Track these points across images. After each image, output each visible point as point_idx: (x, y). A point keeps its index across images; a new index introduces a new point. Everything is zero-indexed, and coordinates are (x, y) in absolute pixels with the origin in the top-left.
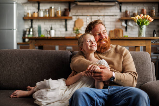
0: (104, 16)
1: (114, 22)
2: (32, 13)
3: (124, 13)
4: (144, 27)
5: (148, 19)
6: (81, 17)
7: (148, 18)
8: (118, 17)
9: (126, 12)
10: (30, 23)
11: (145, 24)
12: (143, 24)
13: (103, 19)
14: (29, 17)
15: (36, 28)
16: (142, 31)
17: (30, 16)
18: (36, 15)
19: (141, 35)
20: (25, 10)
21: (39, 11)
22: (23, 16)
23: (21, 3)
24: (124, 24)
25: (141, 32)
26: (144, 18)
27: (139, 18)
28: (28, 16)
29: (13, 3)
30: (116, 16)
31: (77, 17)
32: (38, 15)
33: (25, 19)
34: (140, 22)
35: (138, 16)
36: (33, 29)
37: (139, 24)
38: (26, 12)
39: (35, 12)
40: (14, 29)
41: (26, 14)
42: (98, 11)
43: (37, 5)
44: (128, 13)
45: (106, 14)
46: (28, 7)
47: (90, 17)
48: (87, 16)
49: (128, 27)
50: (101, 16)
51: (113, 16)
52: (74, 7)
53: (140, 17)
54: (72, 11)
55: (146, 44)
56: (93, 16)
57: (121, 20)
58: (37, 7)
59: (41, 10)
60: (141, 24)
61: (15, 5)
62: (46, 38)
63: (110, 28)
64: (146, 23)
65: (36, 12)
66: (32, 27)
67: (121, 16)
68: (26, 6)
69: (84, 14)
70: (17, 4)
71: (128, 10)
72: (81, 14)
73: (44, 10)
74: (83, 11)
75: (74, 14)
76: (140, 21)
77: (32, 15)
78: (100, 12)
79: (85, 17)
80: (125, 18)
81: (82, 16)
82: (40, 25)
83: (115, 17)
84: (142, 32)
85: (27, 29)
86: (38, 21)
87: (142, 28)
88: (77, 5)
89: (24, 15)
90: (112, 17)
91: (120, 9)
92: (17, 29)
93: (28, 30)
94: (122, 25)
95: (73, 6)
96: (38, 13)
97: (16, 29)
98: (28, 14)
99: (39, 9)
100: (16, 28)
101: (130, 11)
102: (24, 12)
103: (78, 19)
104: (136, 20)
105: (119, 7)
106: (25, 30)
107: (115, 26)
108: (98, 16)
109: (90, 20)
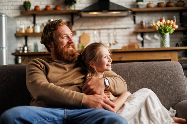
0: (115, 29)
1: (127, 36)
2: (26, 28)
3: (138, 24)
4: (167, 35)
5: (172, 26)
6: (86, 32)
7: (171, 24)
8: (132, 30)
9: (142, 22)
10: (24, 41)
11: (168, 31)
12: (166, 31)
13: (113, 32)
14: (23, 33)
15: (31, 46)
16: (165, 40)
17: (24, 31)
18: (31, 31)
19: (164, 45)
20: (17, 25)
21: (34, 25)
22: (15, 32)
23: (13, 17)
24: (139, 37)
25: (163, 42)
26: (167, 24)
27: (160, 24)
28: (21, 32)
29: (2, 16)
30: (129, 28)
31: (83, 32)
32: (34, 30)
33: (18, 36)
34: (162, 30)
35: (159, 22)
36: (27, 48)
37: (161, 32)
38: (18, 28)
39: (29, 27)
40: (3, 48)
41: (18, 30)
42: (107, 24)
43: (32, 18)
44: (144, 24)
45: (117, 27)
46: (21, 21)
47: (98, 31)
48: (94, 29)
49: (145, 41)
50: (111, 29)
51: (125, 28)
52: (78, 19)
53: (162, 23)
54: (75, 24)
55: (171, 56)
56: (102, 29)
57: (135, 33)
58: (32, 21)
59: (37, 24)
60: (163, 32)
61: (4, 18)
62: (43, 53)
63: (123, 43)
64: (170, 30)
65: (31, 27)
66: (26, 45)
67: (135, 28)
68: (18, 20)
69: (90, 28)
70: (6, 17)
71: (144, 21)
72: (86, 28)
73: (41, 25)
74: (89, 24)
75: (78, 28)
76: (162, 28)
77: (26, 31)
78: (109, 24)
79: (91, 31)
80: (141, 30)
81: (88, 29)
82: (37, 43)
83: (128, 30)
84: (165, 42)
85: (20, 48)
86: (33, 38)
87: (164, 37)
88: (81, 17)
89: (17, 32)
90: (124, 30)
91: (134, 20)
92: (7, 48)
93: (22, 49)
94: (137, 39)
95: (76, 18)
96: (34, 28)
97: (5, 48)
98: (21, 29)
99: (34, 23)
100: (6, 46)
101: (147, 22)
102: (17, 28)
103: (84, 34)
104: (157, 27)
105: (132, 18)
106: (18, 49)
107: (129, 41)
108: (108, 29)
109: (98, 35)
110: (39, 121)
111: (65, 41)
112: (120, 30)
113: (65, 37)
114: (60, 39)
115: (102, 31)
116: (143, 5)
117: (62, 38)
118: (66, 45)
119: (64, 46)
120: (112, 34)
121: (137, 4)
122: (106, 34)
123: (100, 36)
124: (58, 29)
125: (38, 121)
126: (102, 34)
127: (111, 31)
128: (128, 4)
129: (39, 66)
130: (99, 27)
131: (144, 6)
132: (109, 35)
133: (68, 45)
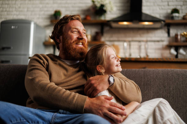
0: (147, 41)
1: (159, 49)
3: (173, 38)
6: (116, 43)
8: (166, 43)
9: (176, 35)
10: (52, 50)
22: (44, 41)
24: (173, 51)
30: (162, 41)
31: (112, 43)
33: (47, 44)
40: (29, 55)
42: (138, 35)
44: (179, 37)
45: (149, 39)
47: (128, 43)
48: (125, 41)
49: (179, 55)
50: (143, 41)
51: (158, 41)
52: (108, 30)
54: (105, 35)
56: (133, 41)
57: (169, 47)
67: (170, 42)
69: (120, 39)
71: (179, 34)
72: (116, 39)
75: (107, 39)
78: (141, 36)
79: (121, 43)
80: (175, 44)
81: (118, 41)
83: (161, 43)
88: (111, 27)
89: (46, 40)
90: (157, 43)
91: (169, 33)
94: (171, 54)
95: (106, 29)
102: (46, 36)
105: (166, 30)
107: (162, 54)
108: (140, 41)
109: (128, 47)
110: (19, 121)
111: (75, 36)
112: (152, 43)
113: (76, 31)
114: (70, 33)
115: (132, 43)
116: (178, 17)
117: (72, 32)
118: (75, 41)
119: (72, 41)
120: (143, 47)
121: (172, 15)
122: (137, 47)
123: (130, 48)
124: (69, 23)
125: (17, 122)
126: (132, 47)
127: (143, 44)
128: (162, 15)
129: (42, 61)
130: (130, 39)
131: (180, 18)
132: (140, 48)
133: (77, 40)
